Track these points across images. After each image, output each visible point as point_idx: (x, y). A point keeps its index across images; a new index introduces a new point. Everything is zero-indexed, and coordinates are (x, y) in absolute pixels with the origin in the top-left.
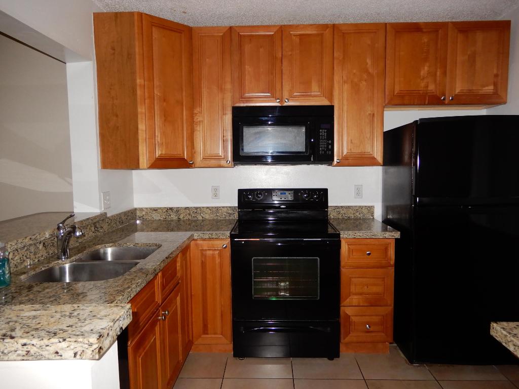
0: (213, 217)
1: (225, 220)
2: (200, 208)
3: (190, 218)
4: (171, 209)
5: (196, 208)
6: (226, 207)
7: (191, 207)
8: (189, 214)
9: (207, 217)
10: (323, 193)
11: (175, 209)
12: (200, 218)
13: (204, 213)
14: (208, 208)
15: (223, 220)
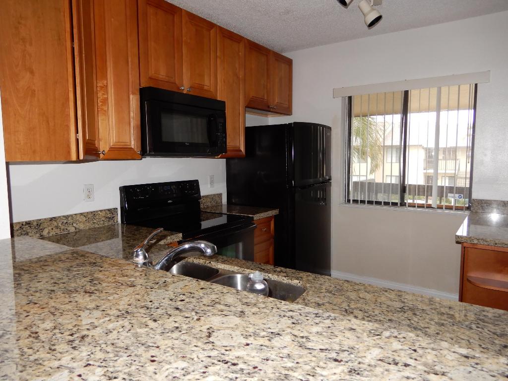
0: (89, 225)
1: (104, 227)
2: (71, 216)
3: (58, 231)
4: (28, 223)
5: (67, 217)
6: (105, 210)
7: (59, 217)
8: (57, 227)
9: (81, 226)
10: (193, 185)
11: (35, 224)
12: (72, 229)
13: (77, 222)
14: (81, 214)
15: (101, 228)
